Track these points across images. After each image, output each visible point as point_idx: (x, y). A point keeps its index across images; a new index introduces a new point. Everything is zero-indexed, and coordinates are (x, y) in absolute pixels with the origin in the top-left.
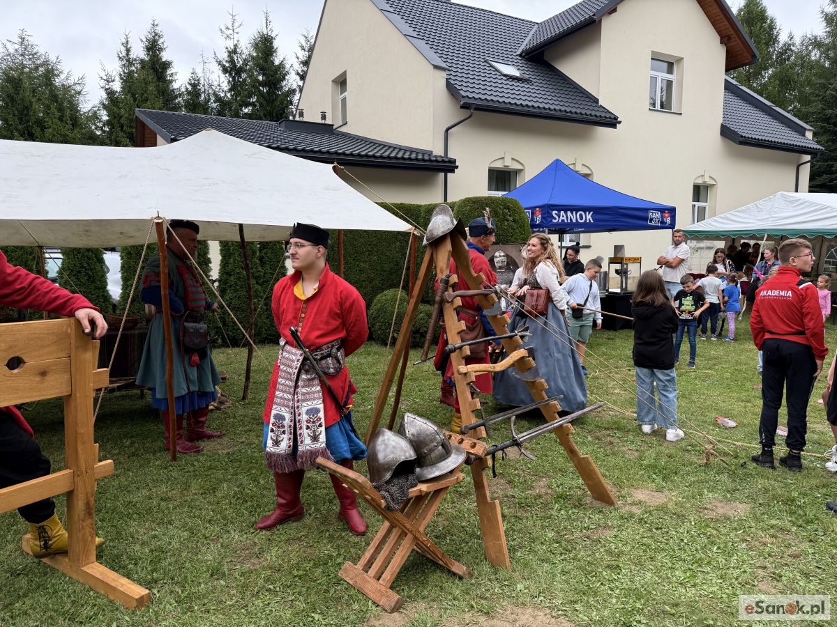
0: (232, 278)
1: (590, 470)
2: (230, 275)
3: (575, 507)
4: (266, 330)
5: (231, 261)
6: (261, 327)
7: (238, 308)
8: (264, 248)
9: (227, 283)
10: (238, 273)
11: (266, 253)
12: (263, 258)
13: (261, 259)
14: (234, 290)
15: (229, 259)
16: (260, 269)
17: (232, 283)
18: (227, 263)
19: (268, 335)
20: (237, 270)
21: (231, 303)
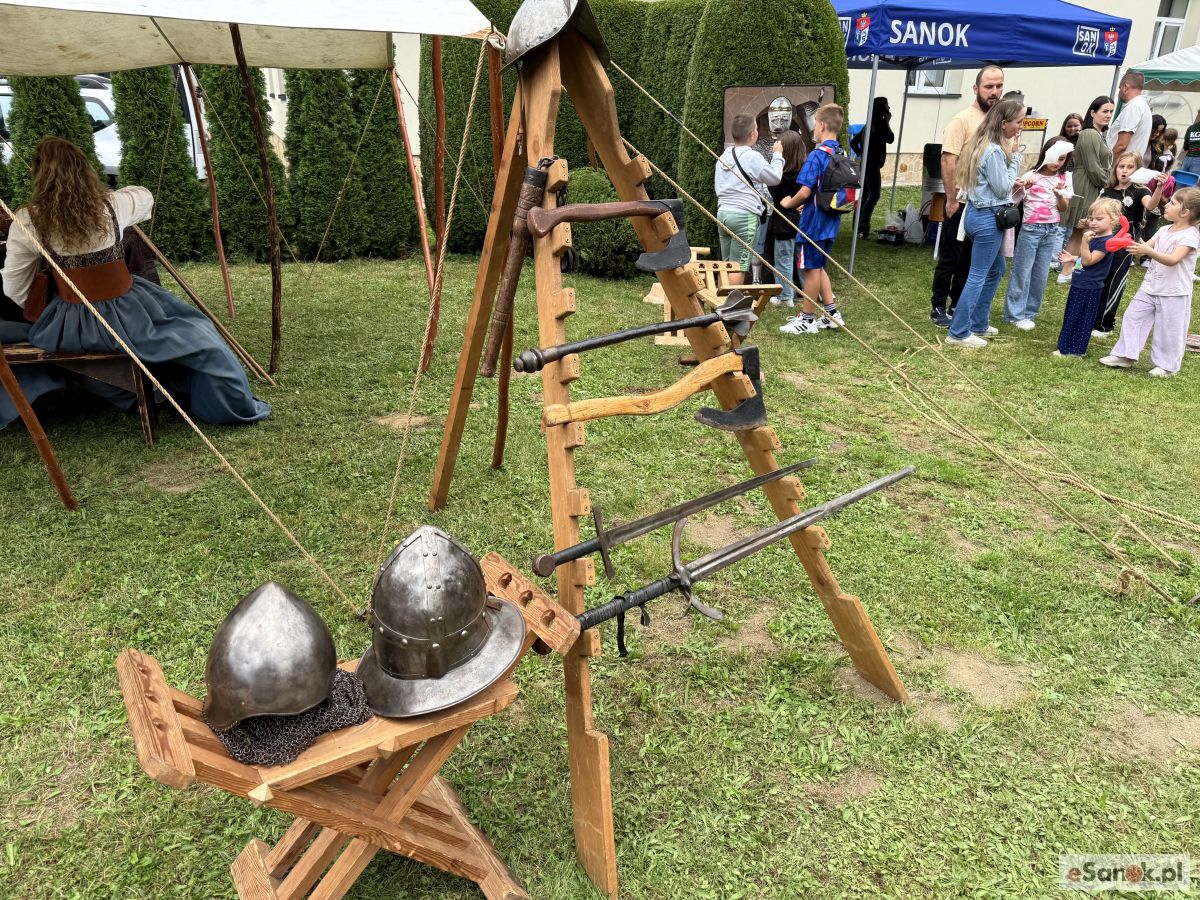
0: (306, 139)
1: (857, 626)
2: (303, 133)
3: (815, 697)
4: (369, 234)
5: (303, 106)
6: (360, 228)
7: (319, 193)
8: (361, 84)
9: (299, 147)
10: (315, 129)
11: (364, 94)
12: (359, 101)
13: (356, 104)
14: (310, 160)
15: (301, 102)
16: (354, 121)
17: (307, 148)
18: (296, 110)
19: (373, 242)
20: (313, 124)
21: (307, 184)
